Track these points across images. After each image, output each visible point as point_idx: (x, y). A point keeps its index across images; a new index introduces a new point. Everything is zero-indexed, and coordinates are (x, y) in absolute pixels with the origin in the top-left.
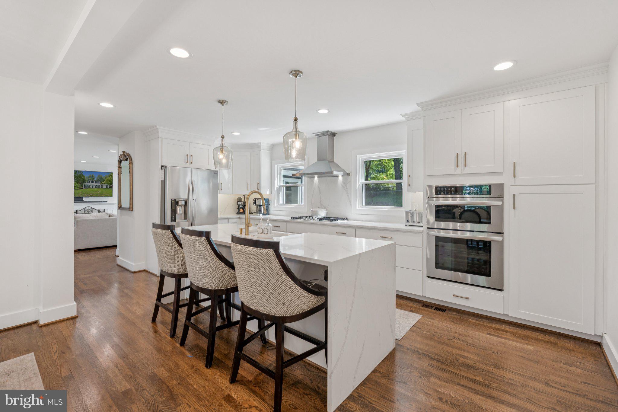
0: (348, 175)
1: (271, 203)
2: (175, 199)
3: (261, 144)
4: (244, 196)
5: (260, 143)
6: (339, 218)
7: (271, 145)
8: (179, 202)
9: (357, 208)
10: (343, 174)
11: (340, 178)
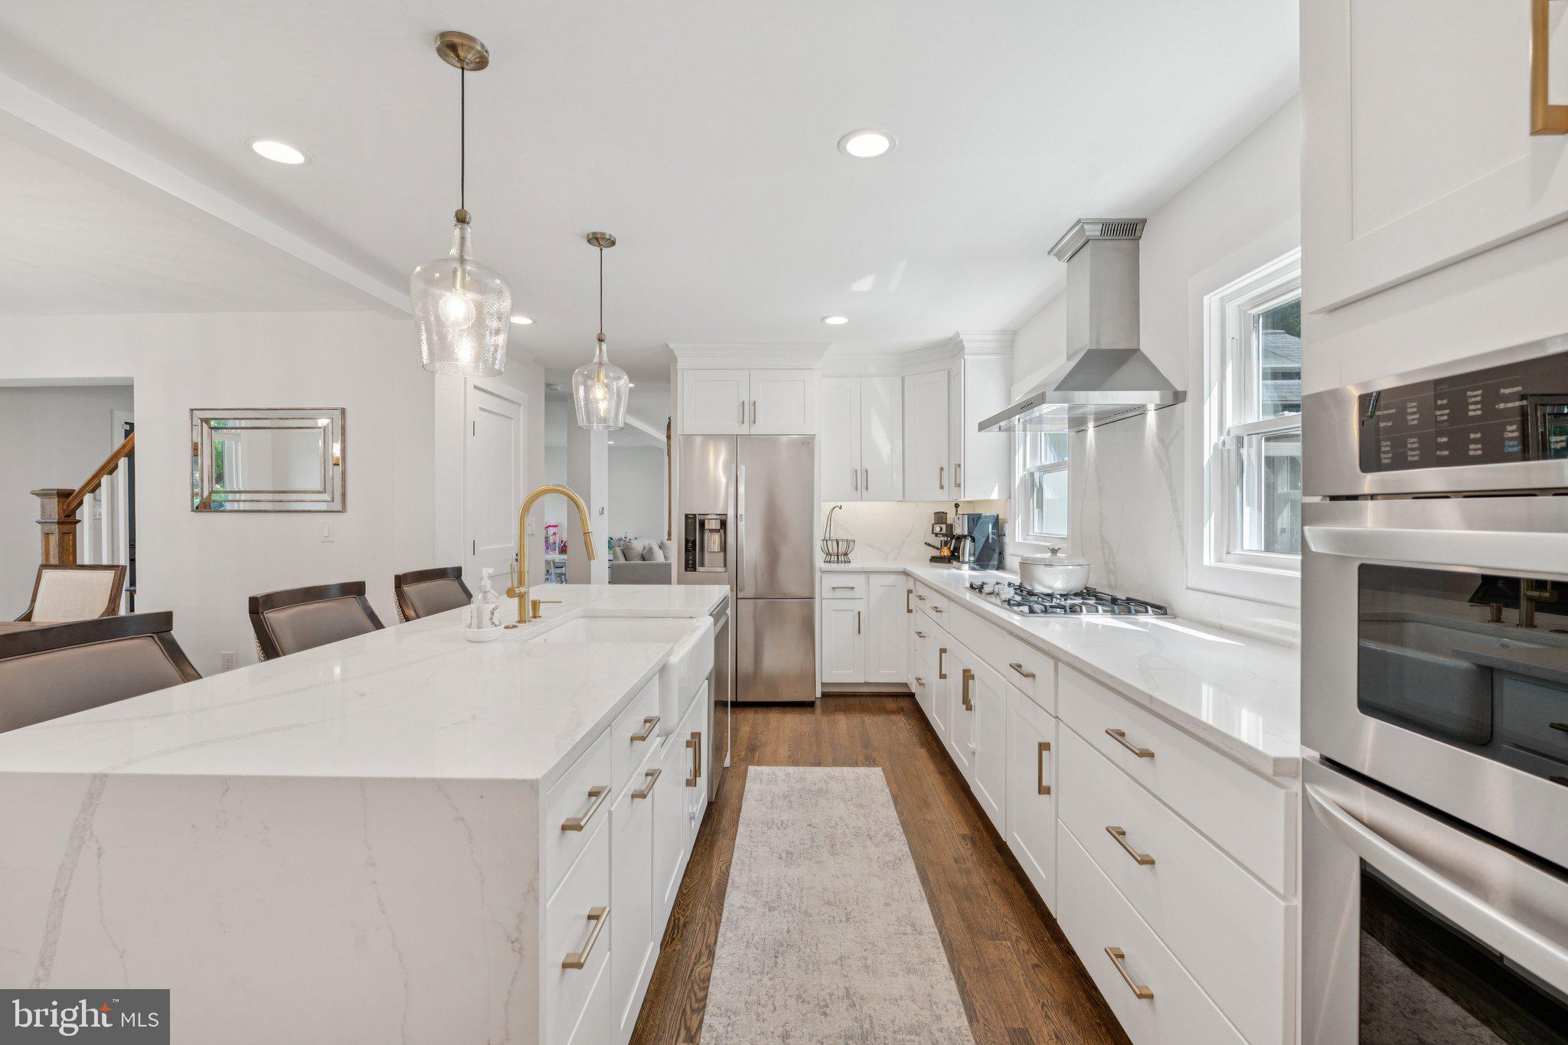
0: (1179, 397)
1: (1007, 529)
2: (695, 515)
3: (962, 337)
4: (957, 506)
5: (958, 334)
6: (1145, 604)
7: (1003, 332)
8: (706, 521)
9: (1206, 562)
10: (1162, 398)
11: (1151, 417)
